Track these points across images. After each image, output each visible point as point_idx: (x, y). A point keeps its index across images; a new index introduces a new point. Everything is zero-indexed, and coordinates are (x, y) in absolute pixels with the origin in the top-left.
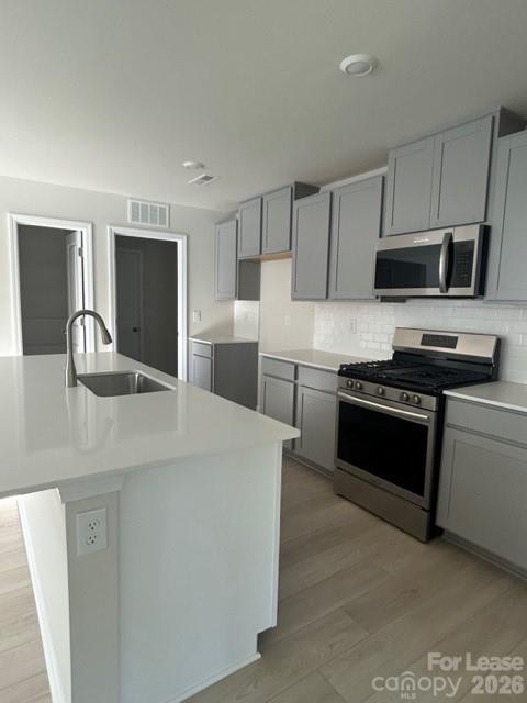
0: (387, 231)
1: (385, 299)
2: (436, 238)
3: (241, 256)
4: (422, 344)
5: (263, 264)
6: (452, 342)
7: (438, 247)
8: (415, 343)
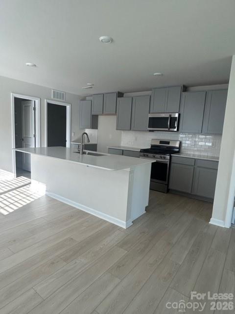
0: (151, 112)
1: (150, 131)
2: (167, 115)
3: (93, 113)
4: (160, 143)
5: (99, 116)
6: (168, 143)
7: (168, 118)
8: (158, 143)
